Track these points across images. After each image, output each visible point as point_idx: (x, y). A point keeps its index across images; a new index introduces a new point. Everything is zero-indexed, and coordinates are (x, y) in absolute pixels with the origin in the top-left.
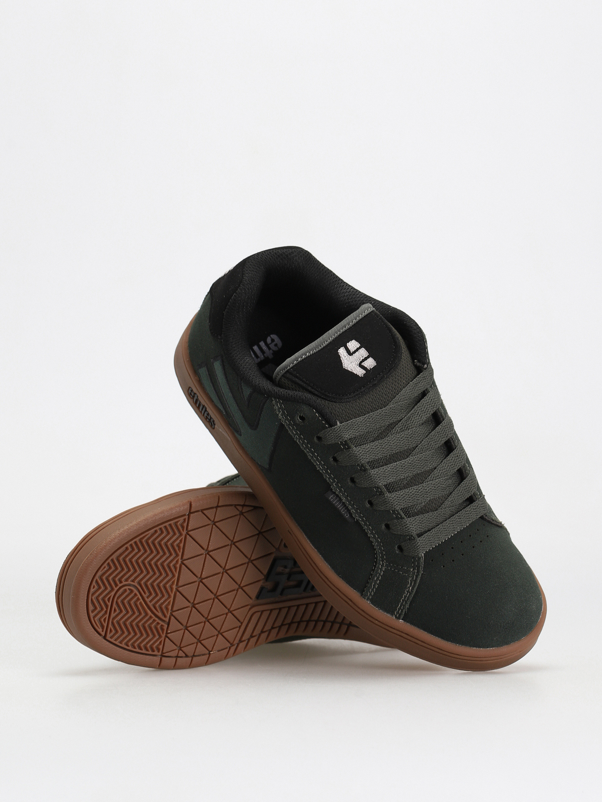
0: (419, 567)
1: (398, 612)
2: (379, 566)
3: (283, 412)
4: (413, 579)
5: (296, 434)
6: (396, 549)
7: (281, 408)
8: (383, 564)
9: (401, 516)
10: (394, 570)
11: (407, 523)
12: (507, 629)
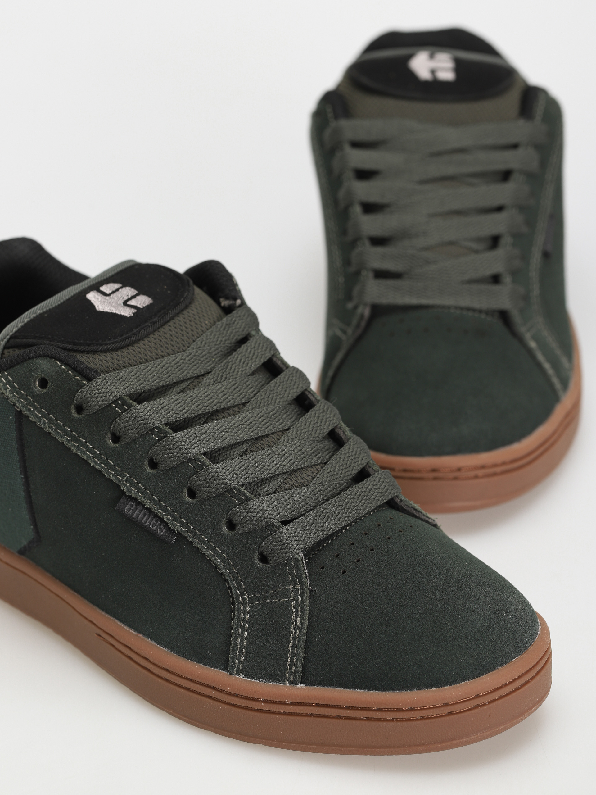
0: (301, 576)
1: (291, 673)
2: (239, 608)
3: (13, 387)
4: (297, 601)
5: (42, 417)
6: (256, 561)
7: (8, 382)
8: (244, 600)
9: (246, 497)
10: (265, 601)
11: (258, 504)
12: (478, 640)
